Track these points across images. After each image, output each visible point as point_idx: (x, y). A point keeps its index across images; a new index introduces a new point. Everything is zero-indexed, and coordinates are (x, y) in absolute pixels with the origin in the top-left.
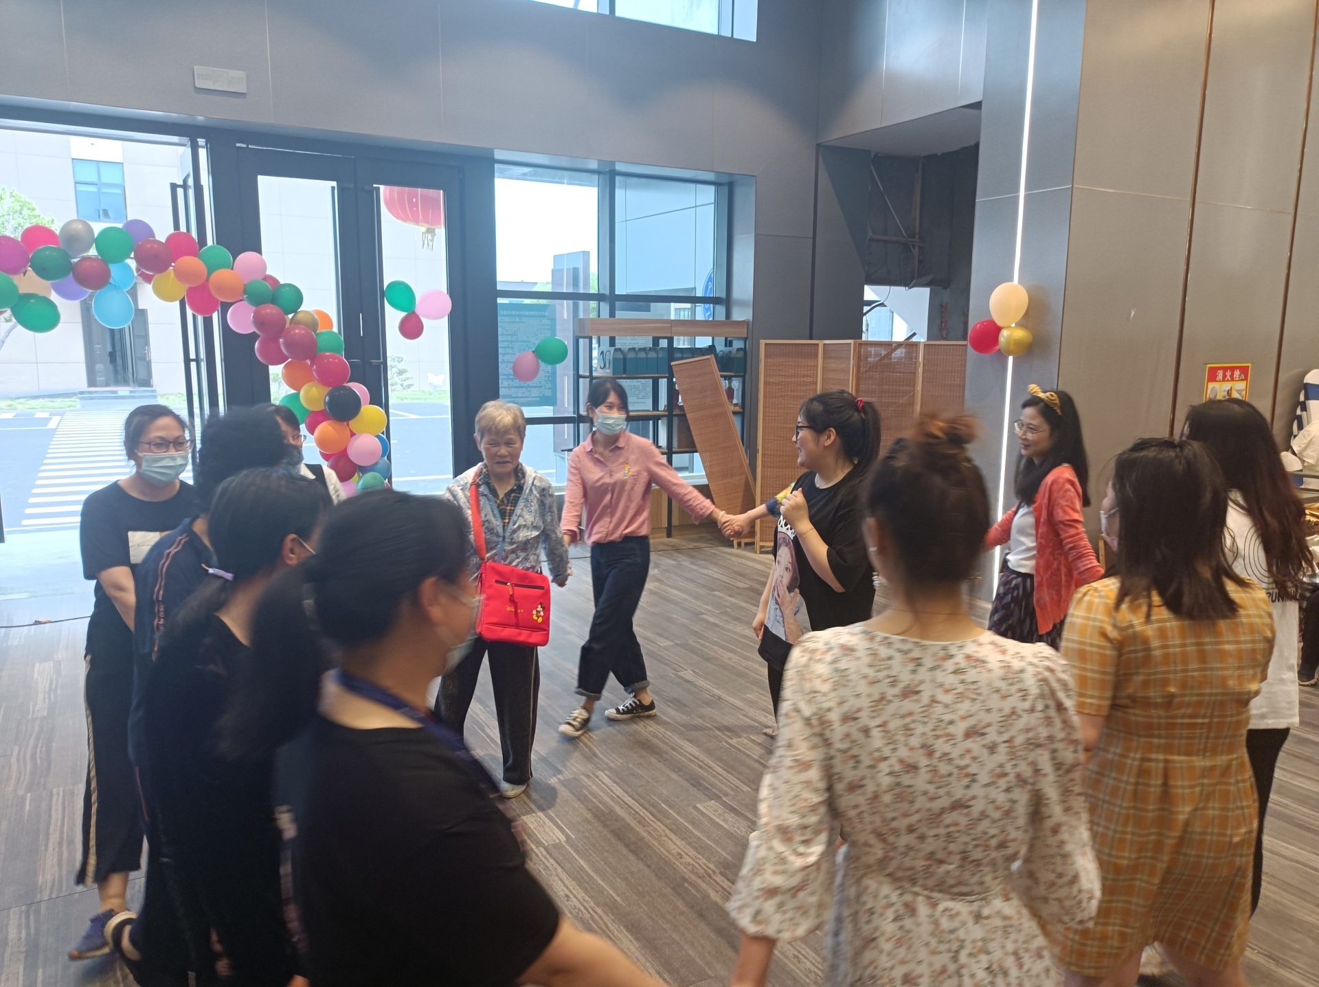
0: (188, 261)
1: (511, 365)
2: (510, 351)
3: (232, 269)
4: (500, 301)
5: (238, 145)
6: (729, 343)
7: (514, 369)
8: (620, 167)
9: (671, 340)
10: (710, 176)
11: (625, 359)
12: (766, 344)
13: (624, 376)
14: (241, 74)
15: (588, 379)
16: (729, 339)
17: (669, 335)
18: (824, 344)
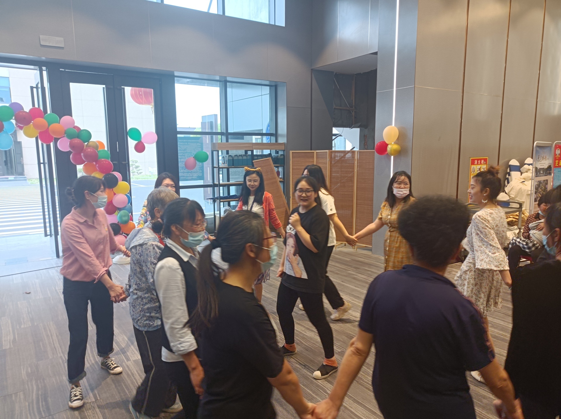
0: (39, 120)
1: (184, 163)
2: (183, 157)
3: (59, 123)
4: (178, 136)
5: (61, 69)
6: (277, 152)
7: (185, 165)
8: (229, 79)
9: (252, 151)
10: (267, 83)
11: (233, 160)
12: (292, 152)
13: (233, 167)
14: (62, 39)
15: (218, 168)
16: (277, 150)
17: (252, 149)
18: (316, 152)
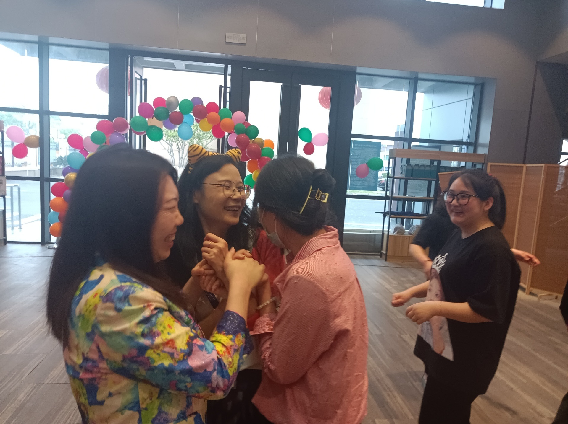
0: (213, 114)
1: (355, 170)
2: (356, 163)
3: (231, 119)
4: (352, 139)
5: (243, 68)
6: (474, 165)
9: (439, 162)
12: (491, 165)
13: (411, 178)
14: (245, 35)
17: (438, 159)
18: (527, 167)
